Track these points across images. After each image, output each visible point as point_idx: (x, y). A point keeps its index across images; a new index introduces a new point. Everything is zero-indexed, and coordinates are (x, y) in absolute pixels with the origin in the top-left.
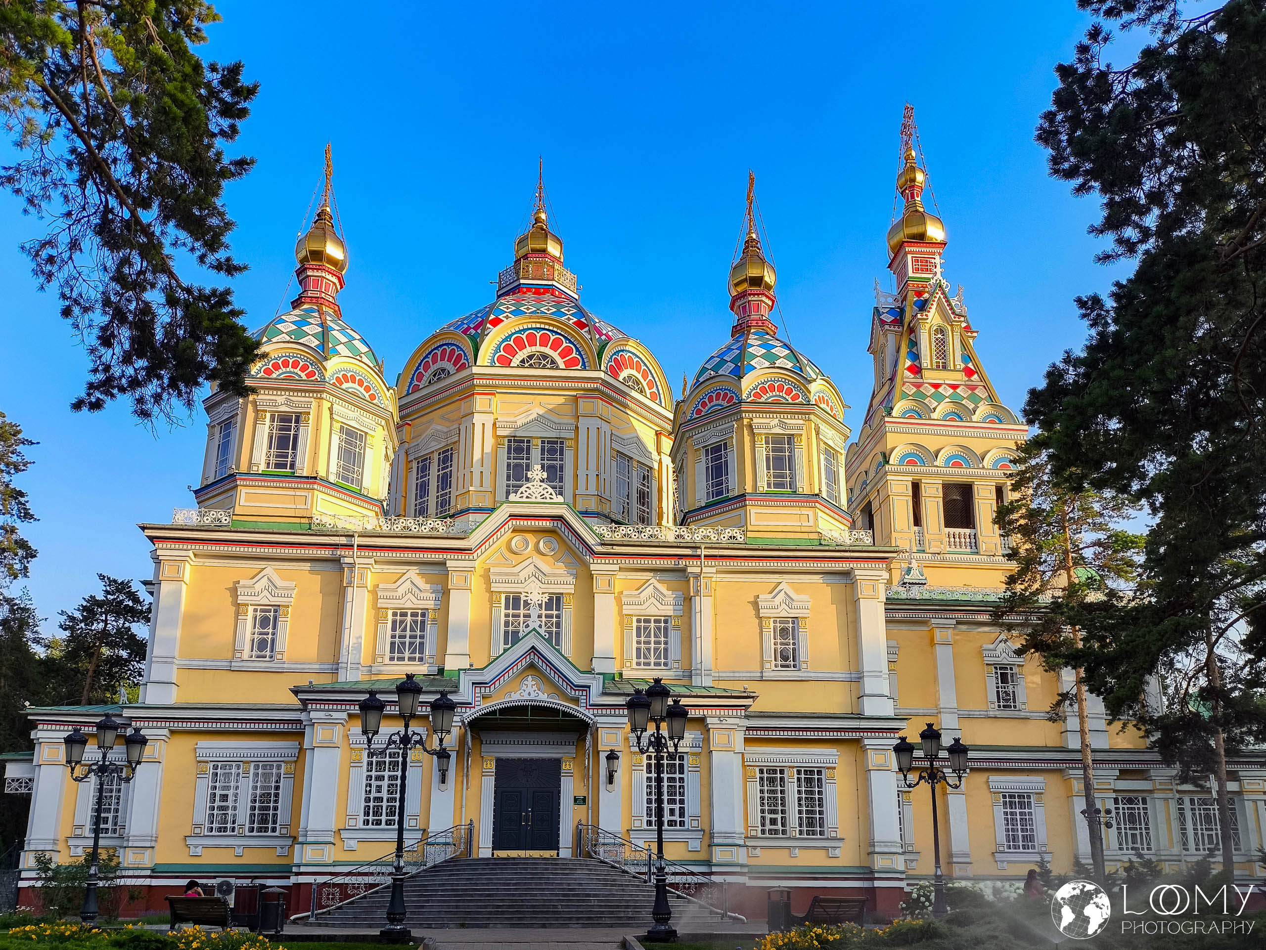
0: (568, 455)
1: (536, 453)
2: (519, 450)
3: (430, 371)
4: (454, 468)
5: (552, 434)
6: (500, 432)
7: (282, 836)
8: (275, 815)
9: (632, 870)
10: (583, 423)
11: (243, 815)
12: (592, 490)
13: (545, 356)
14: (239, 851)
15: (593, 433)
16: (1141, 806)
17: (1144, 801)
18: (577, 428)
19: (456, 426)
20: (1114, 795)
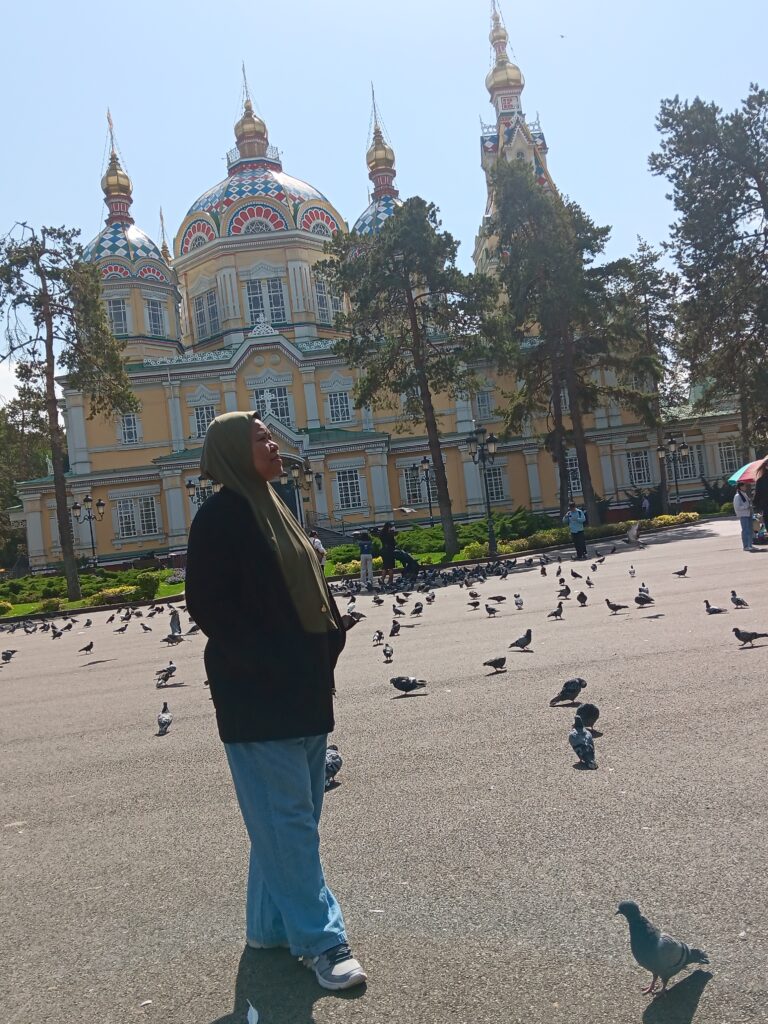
0: (284, 287)
1: (265, 290)
2: (255, 288)
3: (193, 238)
4: (218, 303)
5: (273, 275)
6: (242, 278)
7: (160, 534)
8: (155, 524)
9: (336, 530)
10: (291, 265)
11: (138, 526)
12: (302, 309)
13: (261, 223)
14: (140, 544)
15: (297, 270)
16: (644, 456)
17: (646, 454)
18: (287, 269)
19: (213, 277)
20: (625, 452)
